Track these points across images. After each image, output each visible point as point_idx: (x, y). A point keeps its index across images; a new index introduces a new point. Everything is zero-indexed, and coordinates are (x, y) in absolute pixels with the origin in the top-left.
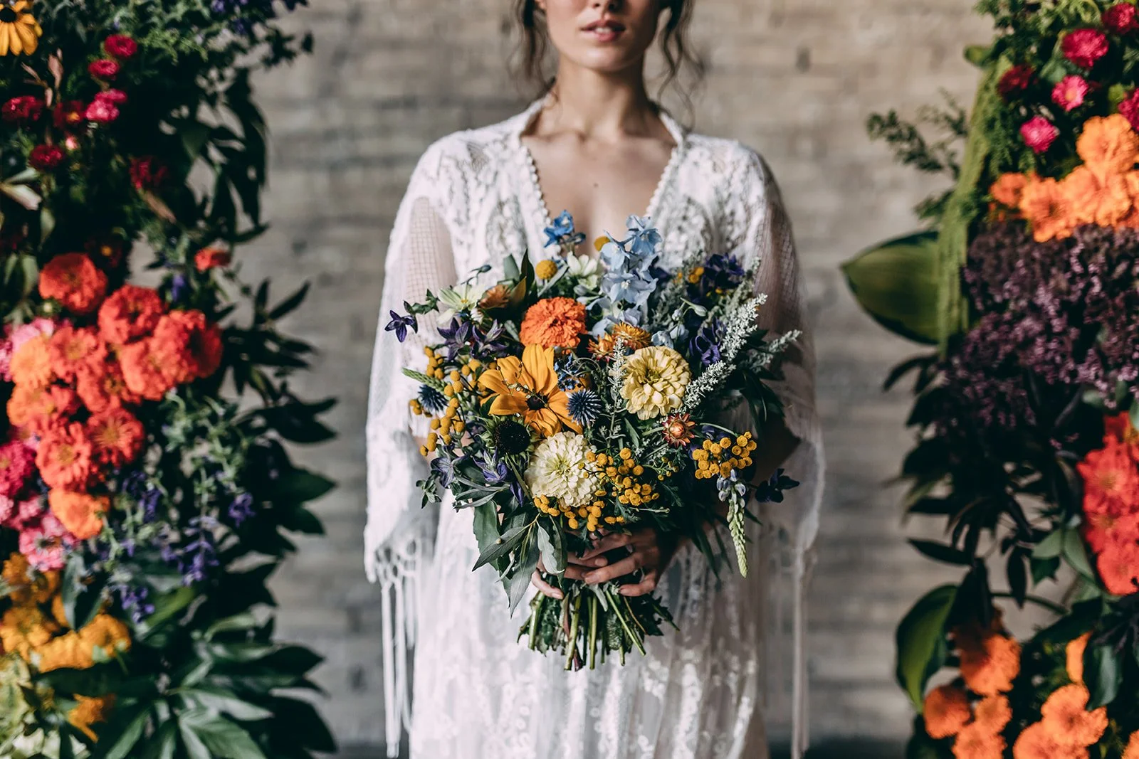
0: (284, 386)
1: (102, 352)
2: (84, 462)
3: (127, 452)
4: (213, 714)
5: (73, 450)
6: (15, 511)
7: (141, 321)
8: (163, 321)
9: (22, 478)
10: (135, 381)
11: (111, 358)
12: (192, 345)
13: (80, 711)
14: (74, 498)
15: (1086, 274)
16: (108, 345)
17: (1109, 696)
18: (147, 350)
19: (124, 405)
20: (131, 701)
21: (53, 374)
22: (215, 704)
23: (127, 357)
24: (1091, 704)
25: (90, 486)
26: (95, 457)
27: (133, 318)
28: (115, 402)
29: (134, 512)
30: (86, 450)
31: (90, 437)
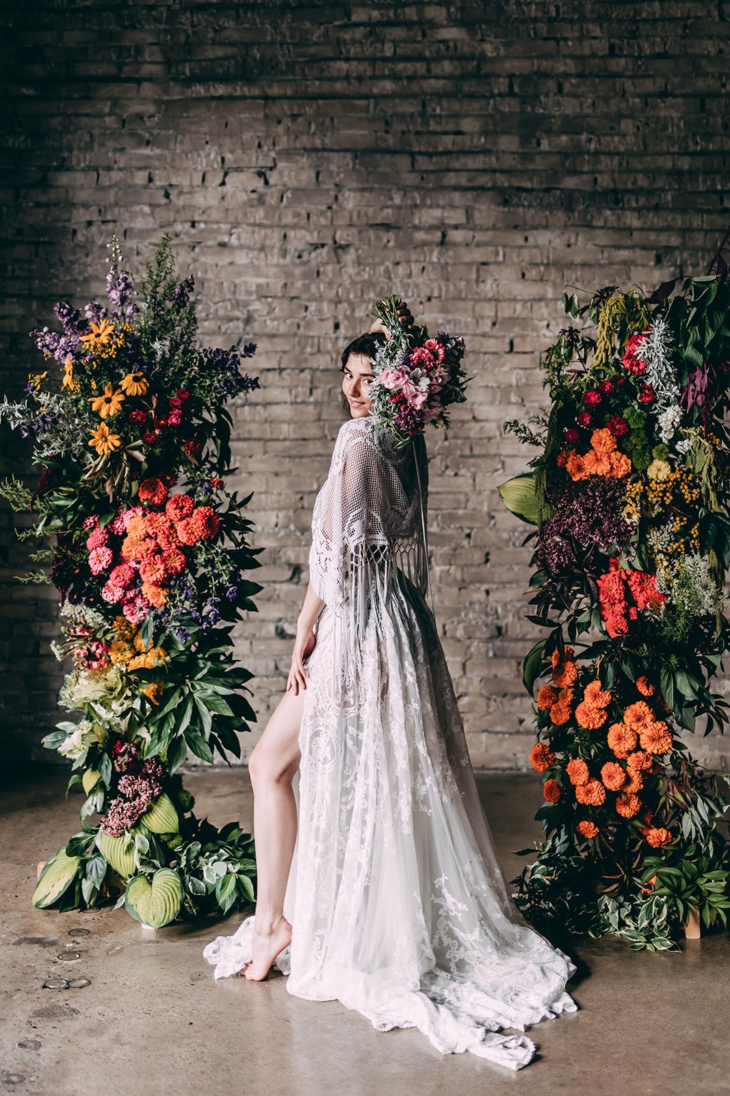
0: (243, 539)
1: (168, 524)
2: (161, 572)
3: (179, 568)
4: (209, 692)
5: (157, 567)
6: (125, 595)
7: (184, 511)
8: (196, 511)
9: (130, 579)
10: (183, 537)
11: (172, 527)
12: (209, 522)
13: (148, 689)
14: (154, 589)
15: (594, 497)
16: (171, 521)
17: (611, 686)
18: (188, 523)
19: (178, 547)
20: (171, 685)
21: (147, 533)
22: (211, 688)
23: (180, 526)
24: (603, 688)
25: (162, 584)
26: (166, 570)
27: (182, 508)
28: (174, 546)
29: (180, 596)
30: (162, 567)
31: (163, 561)
